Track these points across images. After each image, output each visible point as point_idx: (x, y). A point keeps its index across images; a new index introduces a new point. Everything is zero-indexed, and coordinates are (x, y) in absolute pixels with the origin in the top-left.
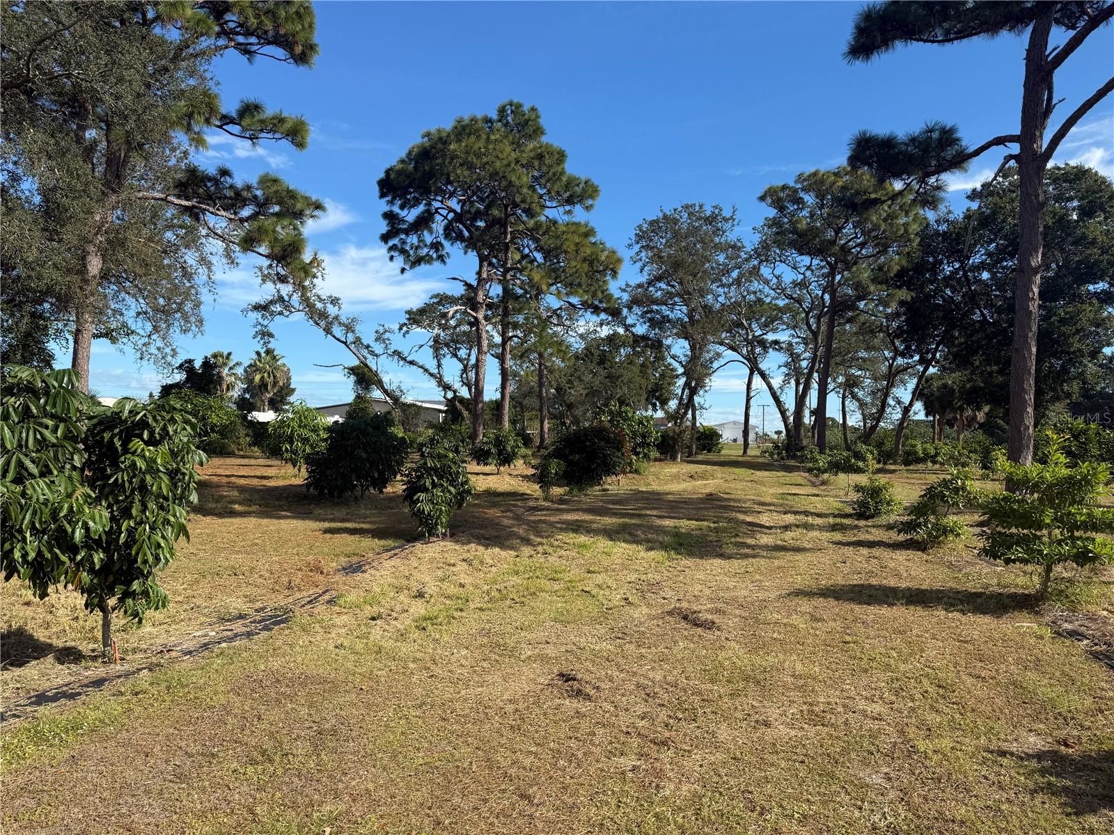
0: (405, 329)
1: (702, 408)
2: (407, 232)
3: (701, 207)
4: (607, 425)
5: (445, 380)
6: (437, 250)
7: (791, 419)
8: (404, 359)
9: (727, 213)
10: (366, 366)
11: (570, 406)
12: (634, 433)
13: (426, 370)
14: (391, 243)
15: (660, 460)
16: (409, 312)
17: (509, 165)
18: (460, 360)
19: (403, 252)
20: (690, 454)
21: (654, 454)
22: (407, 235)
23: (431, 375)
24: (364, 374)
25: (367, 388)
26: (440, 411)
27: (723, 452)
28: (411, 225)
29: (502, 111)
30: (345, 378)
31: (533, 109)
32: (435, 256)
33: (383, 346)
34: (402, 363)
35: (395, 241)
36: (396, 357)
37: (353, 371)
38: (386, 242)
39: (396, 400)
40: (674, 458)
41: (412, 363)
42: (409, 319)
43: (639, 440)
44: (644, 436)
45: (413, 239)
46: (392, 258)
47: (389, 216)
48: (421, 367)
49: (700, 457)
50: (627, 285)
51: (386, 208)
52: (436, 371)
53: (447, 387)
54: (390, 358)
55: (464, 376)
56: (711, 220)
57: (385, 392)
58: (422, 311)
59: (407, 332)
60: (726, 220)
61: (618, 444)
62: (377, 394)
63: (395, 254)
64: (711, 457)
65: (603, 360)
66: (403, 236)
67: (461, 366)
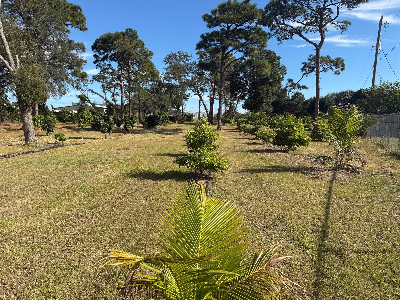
0: (92, 82)
1: (185, 109)
2: (101, 61)
3: (183, 52)
4: (157, 115)
5: (107, 99)
6: (110, 66)
7: (209, 112)
8: (93, 92)
9: (189, 55)
10: (84, 95)
11: (148, 108)
12: (163, 117)
13: (100, 96)
14: (96, 64)
15: (172, 123)
16: (93, 76)
17: (130, 48)
18: (111, 92)
19: (100, 67)
20: (182, 122)
21: (169, 121)
22: (101, 62)
23: (102, 97)
24: (83, 98)
25: (84, 102)
26: (104, 108)
27: (194, 121)
28: (102, 59)
29: (127, 30)
30: (77, 99)
31: (135, 31)
32: (109, 68)
33: (86, 88)
34: (92, 93)
35: (98, 64)
36: (90, 92)
37: (79, 97)
38: (95, 64)
39: (94, 106)
40: (175, 123)
41: (95, 93)
42: (94, 79)
43: (164, 118)
44: (165, 117)
45: (102, 63)
46: (97, 68)
47: (95, 56)
48: (99, 95)
49: (185, 123)
50: (163, 73)
51: (94, 54)
52: (104, 96)
53: (108, 101)
54: (88, 92)
55: (113, 97)
56: (186, 56)
57: (91, 103)
58: (98, 76)
59: (93, 83)
60: (189, 57)
61: (159, 119)
62: (88, 104)
63: (98, 67)
64: (191, 123)
65: (158, 93)
66: (100, 62)
67: (112, 94)
